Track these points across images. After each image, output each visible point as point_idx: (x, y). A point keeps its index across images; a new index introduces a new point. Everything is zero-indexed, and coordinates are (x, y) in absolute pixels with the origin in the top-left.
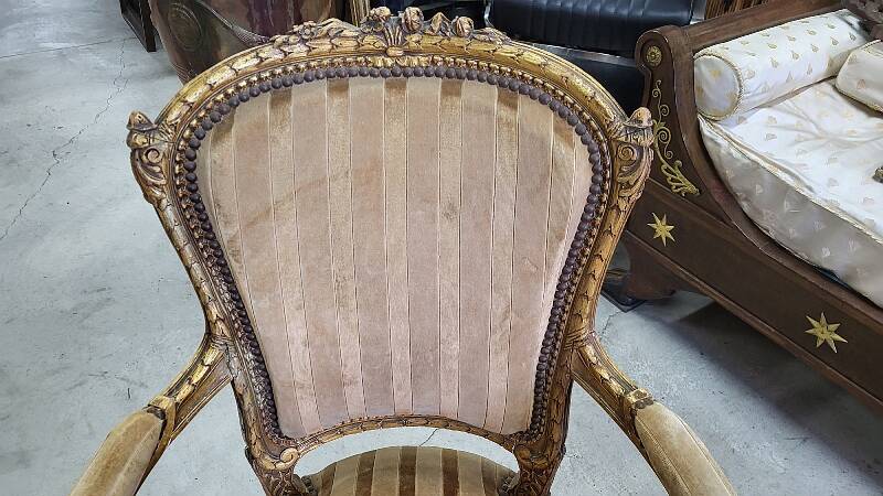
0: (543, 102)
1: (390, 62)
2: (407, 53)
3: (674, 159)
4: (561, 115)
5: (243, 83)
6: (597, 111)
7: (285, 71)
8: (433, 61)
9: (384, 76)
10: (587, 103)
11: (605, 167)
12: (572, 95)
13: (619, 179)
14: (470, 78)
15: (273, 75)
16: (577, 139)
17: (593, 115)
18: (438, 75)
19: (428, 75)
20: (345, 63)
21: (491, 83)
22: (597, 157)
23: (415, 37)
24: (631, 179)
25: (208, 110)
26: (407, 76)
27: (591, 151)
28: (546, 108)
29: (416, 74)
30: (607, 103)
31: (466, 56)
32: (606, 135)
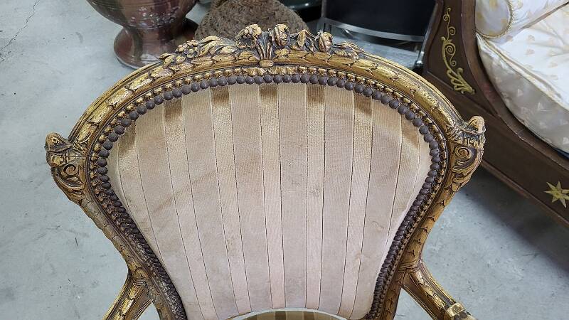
0: (392, 106)
1: (262, 71)
2: (276, 64)
3: (457, 67)
4: (408, 118)
5: (140, 99)
6: (439, 119)
7: (174, 85)
8: (299, 70)
9: (259, 83)
10: (434, 113)
11: (442, 159)
12: (418, 103)
13: (454, 170)
14: (330, 84)
15: (165, 89)
16: (421, 138)
17: (436, 121)
18: (303, 81)
19: (294, 81)
20: (224, 74)
21: (348, 88)
22: (437, 151)
23: (284, 52)
24: (465, 172)
25: (113, 126)
26: (277, 82)
27: (432, 147)
28: (395, 112)
29: (285, 81)
30: (448, 112)
31: (328, 67)
32: (445, 136)
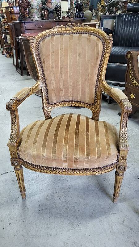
0: (95, 36)
1: (70, 32)
2: (73, 30)
3: (134, 78)
4: (98, 37)
5: (47, 34)
6: (103, 35)
7: (54, 33)
8: (78, 31)
9: (69, 34)
10: (102, 34)
11: (105, 45)
12: (100, 33)
13: (107, 46)
14: (83, 33)
15: (52, 34)
16: (100, 41)
17: (103, 36)
18: (78, 34)
20: (63, 32)
21: (87, 34)
22: (104, 43)
23: (75, 27)
24: (109, 46)
25: (42, 38)
26: (73, 34)
27: (103, 42)
28: (96, 36)
29: (75, 34)
30: (105, 34)
31: (83, 30)
32: (105, 39)
